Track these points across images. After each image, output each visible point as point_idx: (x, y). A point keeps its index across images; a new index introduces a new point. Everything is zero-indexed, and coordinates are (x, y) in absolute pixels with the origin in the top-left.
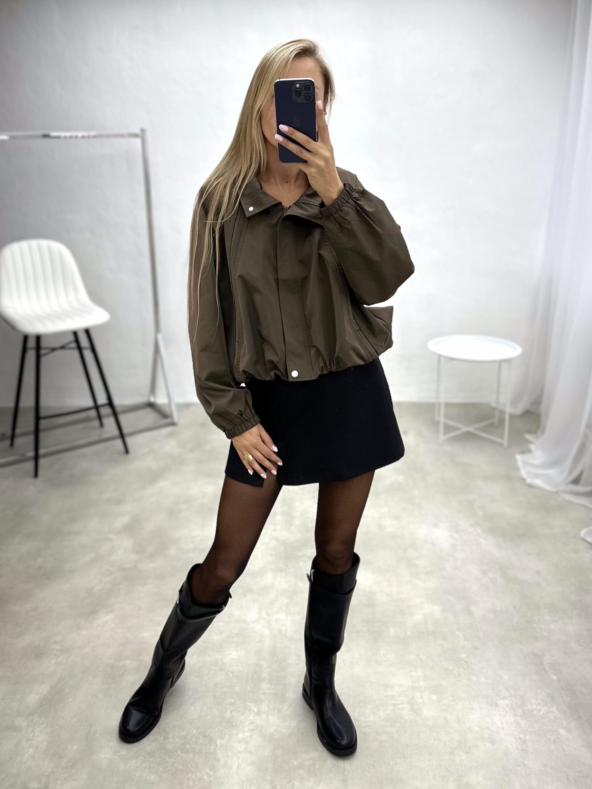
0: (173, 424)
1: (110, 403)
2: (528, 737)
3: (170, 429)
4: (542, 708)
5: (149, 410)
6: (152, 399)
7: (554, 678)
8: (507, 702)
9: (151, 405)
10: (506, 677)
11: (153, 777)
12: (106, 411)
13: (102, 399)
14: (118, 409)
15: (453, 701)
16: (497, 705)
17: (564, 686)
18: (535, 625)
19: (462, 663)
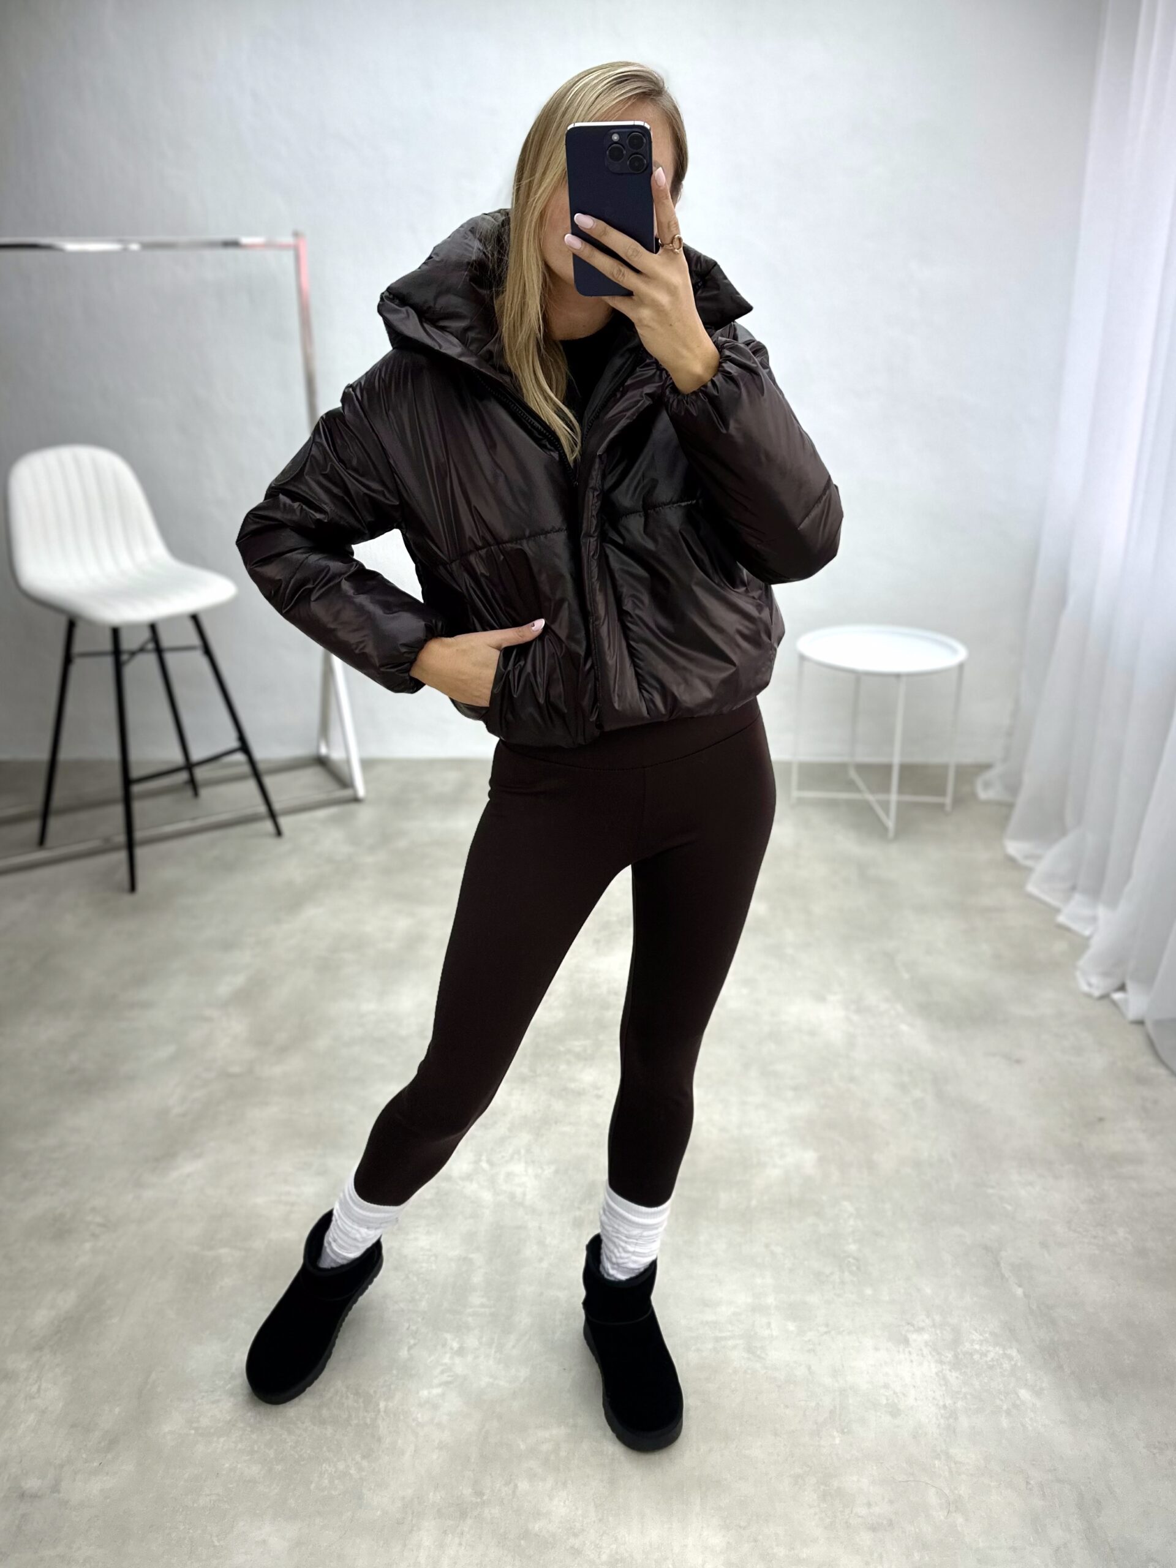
0: (355, 800)
1: (244, 747)
2: (959, 1404)
4: (991, 1348)
5: (317, 771)
6: (324, 751)
7: (1019, 1292)
8: (926, 1337)
9: (321, 762)
10: (928, 1291)
15: (826, 1333)
16: (906, 1342)
17: (1034, 1307)
18: (990, 1191)
19: (849, 1262)
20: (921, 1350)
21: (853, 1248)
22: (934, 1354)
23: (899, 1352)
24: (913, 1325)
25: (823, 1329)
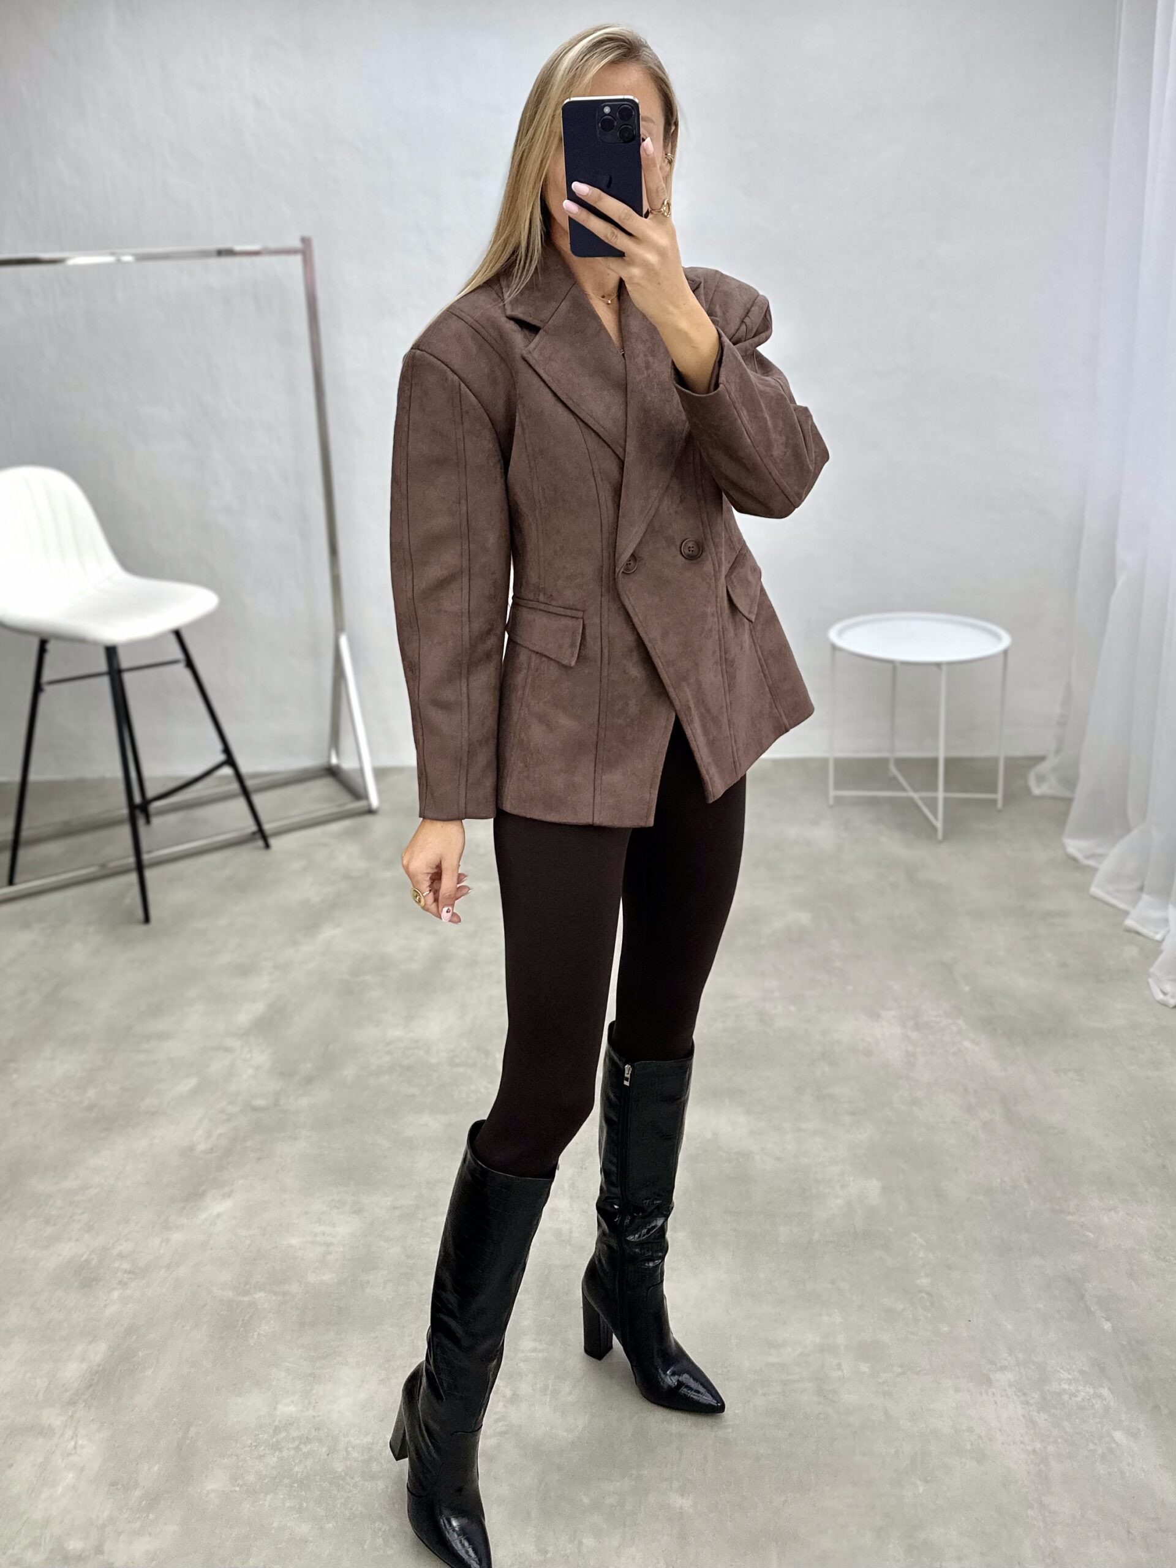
0: (370, 813)
2: (1051, 1449)
4: (1081, 1388)
6: (334, 761)
7: (1107, 1326)
8: (1010, 1376)
9: (333, 772)
10: (1009, 1327)
11: (304, 1529)
15: (903, 1373)
17: (1125, 1343)
18: (1070, 1218)
19: (922, 1297)
20: (1005, 1390)
21: (924, 1282)
22: (1019, 1394)
23: (981, 1393)
25: (898, 1370)
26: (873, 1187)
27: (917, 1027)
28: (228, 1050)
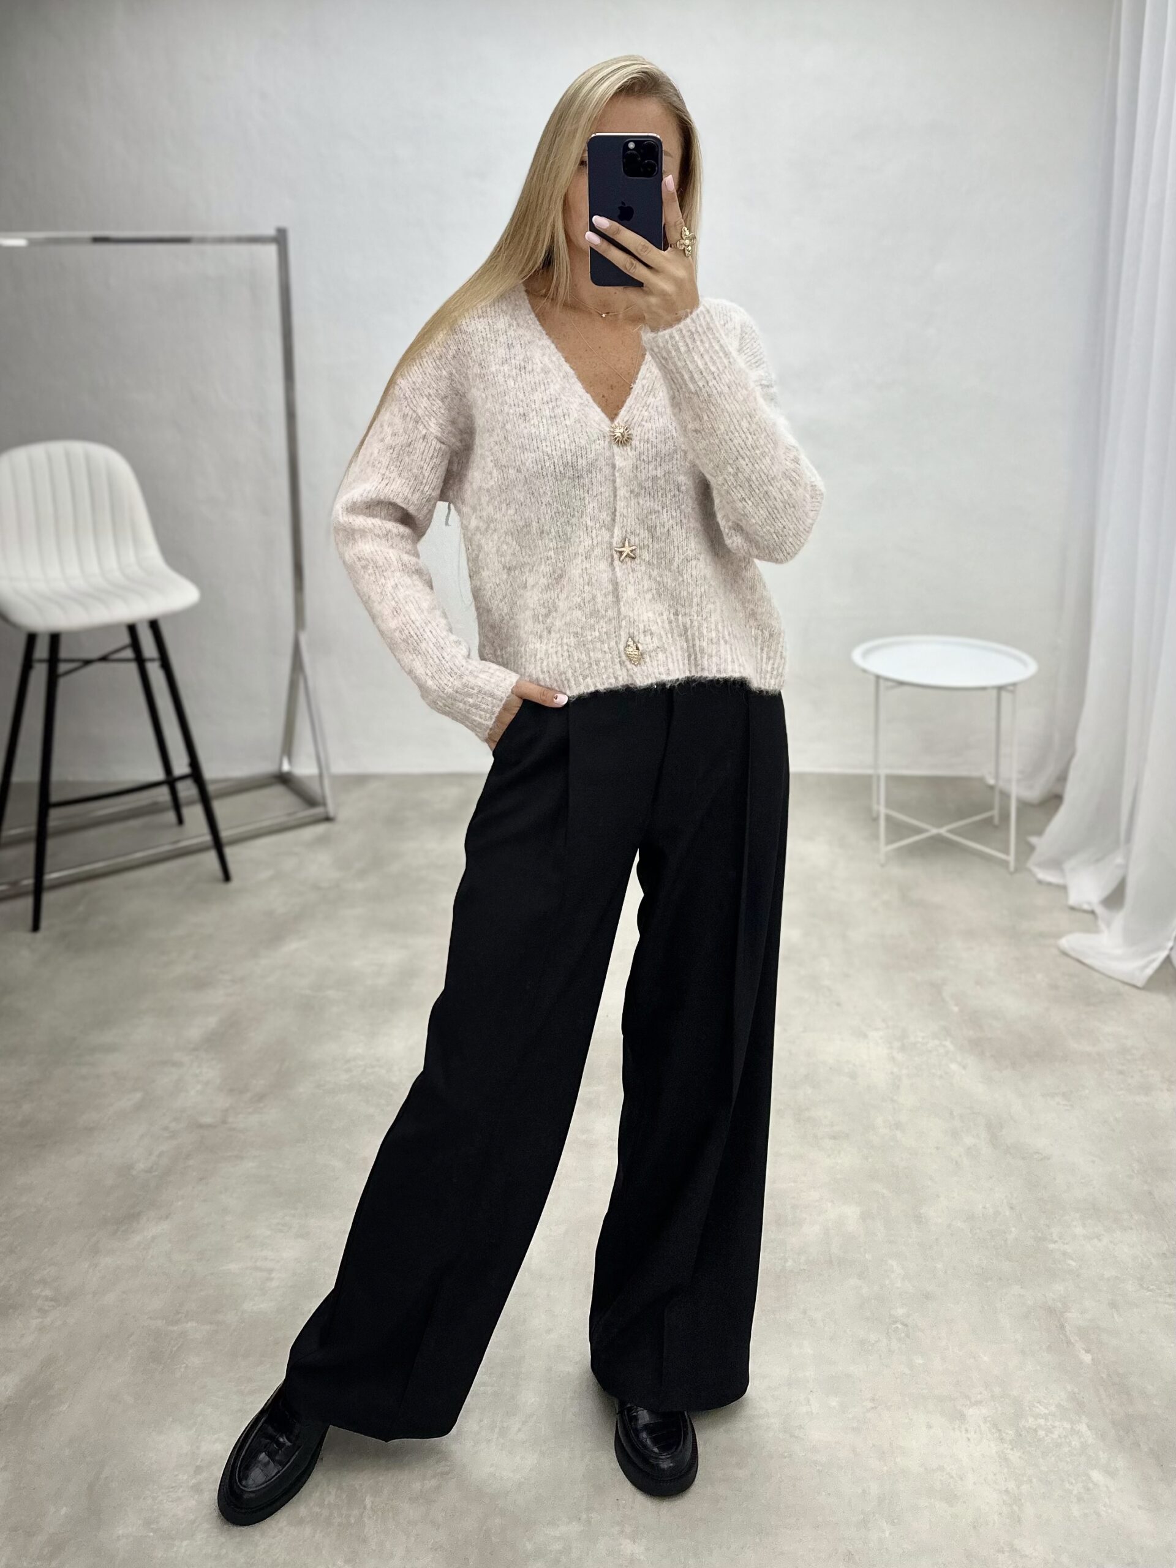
0: (328, 819)
1: (196, 773)
2: (1023, 1489)
3: (321, 828)
4: (1057, 1424)
5: (279, 790)
6: (286, 767)
7: (1087, 1358)
8: (984, 1411)
9: (284, 780)
10: (986, 1359)
12: (187, 790)
13: (180, 766)
14: (211, 788)
15: (872, 1409)
16: (962, 1417)
17: (1104, 1376)
18: (1052, 1246)
19: (897, 1327)
20: (979, 1426)
21: (900, 1312)
22: (993, 1431)
23: (954, 1429)
24: (968, 1397)
25: (869, 1405)
26: (851, 1212)
27: (903, 1048)
28: (177, 1064)
